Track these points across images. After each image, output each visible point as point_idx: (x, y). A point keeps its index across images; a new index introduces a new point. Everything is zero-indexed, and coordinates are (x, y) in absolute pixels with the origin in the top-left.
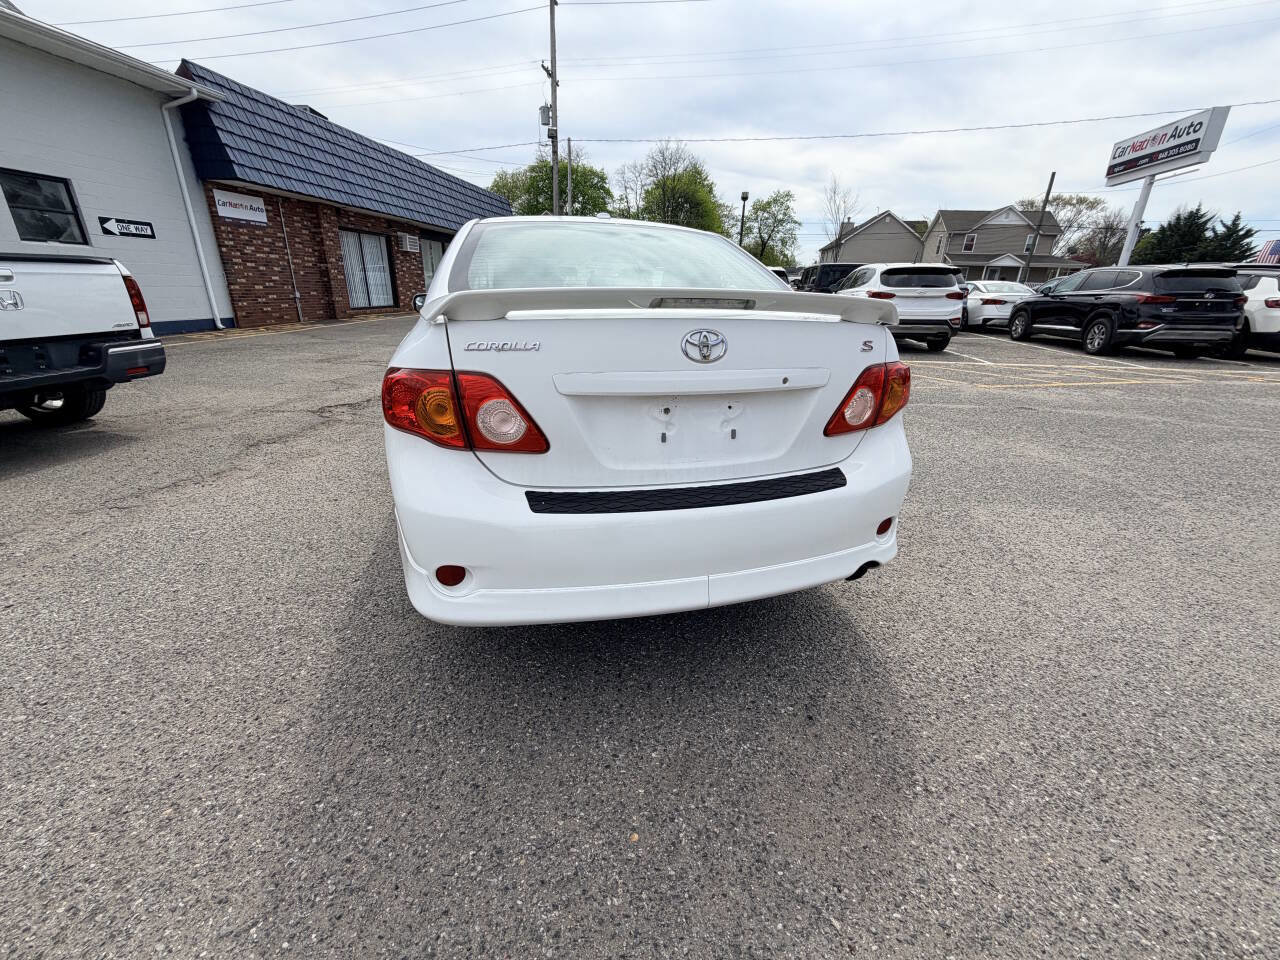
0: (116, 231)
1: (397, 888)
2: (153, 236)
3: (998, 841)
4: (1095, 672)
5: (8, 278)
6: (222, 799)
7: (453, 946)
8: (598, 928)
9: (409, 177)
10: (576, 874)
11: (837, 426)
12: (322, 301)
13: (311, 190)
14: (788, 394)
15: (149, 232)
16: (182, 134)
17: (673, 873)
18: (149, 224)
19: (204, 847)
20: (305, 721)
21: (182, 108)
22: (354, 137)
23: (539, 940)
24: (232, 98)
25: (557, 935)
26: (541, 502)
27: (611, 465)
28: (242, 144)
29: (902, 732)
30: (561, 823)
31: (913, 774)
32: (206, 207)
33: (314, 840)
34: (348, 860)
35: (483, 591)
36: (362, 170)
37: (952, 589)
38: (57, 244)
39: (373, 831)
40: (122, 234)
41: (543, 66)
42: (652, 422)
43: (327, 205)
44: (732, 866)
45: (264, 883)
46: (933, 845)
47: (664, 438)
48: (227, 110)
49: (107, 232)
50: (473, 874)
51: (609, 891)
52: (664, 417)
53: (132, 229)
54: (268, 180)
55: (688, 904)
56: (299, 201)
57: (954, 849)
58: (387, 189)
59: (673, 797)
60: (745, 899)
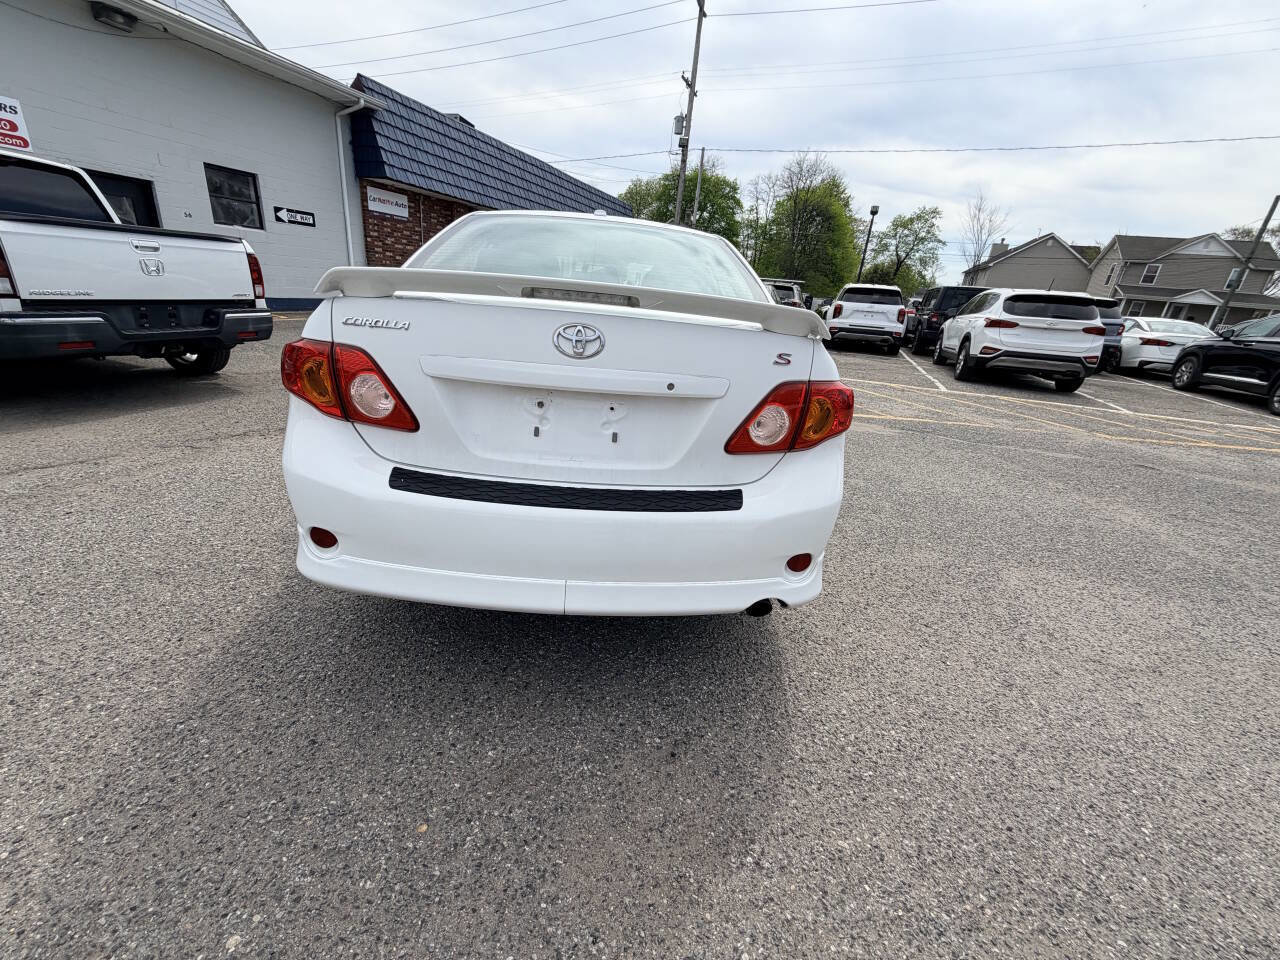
0: (286, 219)
1: (194, 815)
2: (313, 225)
3: (810, 943)
4: (1056, 784)
5: (156, 249)
6: (113, 701)
7: (206, 882)
8: (337, 905)
9: (539, 181)
10: (348, 848)
11: (739, 443)
13: (448, 190)
14: (672, 401)
15: (311, 222)
16: (349, 138)
17: (438, 873)
18: (312, 215)
19: (75, 738)
20: (215, 651)
21: (352, 115)
22: (494, 143)
23: (280, 899)
24: (393, 107)
25: (297, 901)
26: (403, 479)
27: (479, 453)
28: (395, 147)
29: (769, 795)
30: (365, 796)
31: (753, 842)
32: (359, 200)
33: (158, 755)
34: (172, 780)
35: (348, 558)
36: (496, 173)
38: (240, 228)
39: (207, 759)
40: (290, 222)
41: (683, 77)
42: (525, 414)
43: (462, 204)
44: (500, 884)
45: (98, 781)
46: (729, 925)
47: (537, 432)
48: (387, 118)
49: (279, 219)
50: (262, 821)
51: (368, 873)
52: (538, 411)
53: (299, 217)
54: (413, 179)
55: (434, 909)
56: (438, 200)
57: (752, 936)
58: (516, 191)
59: (483, 799)
60: (491, 921)
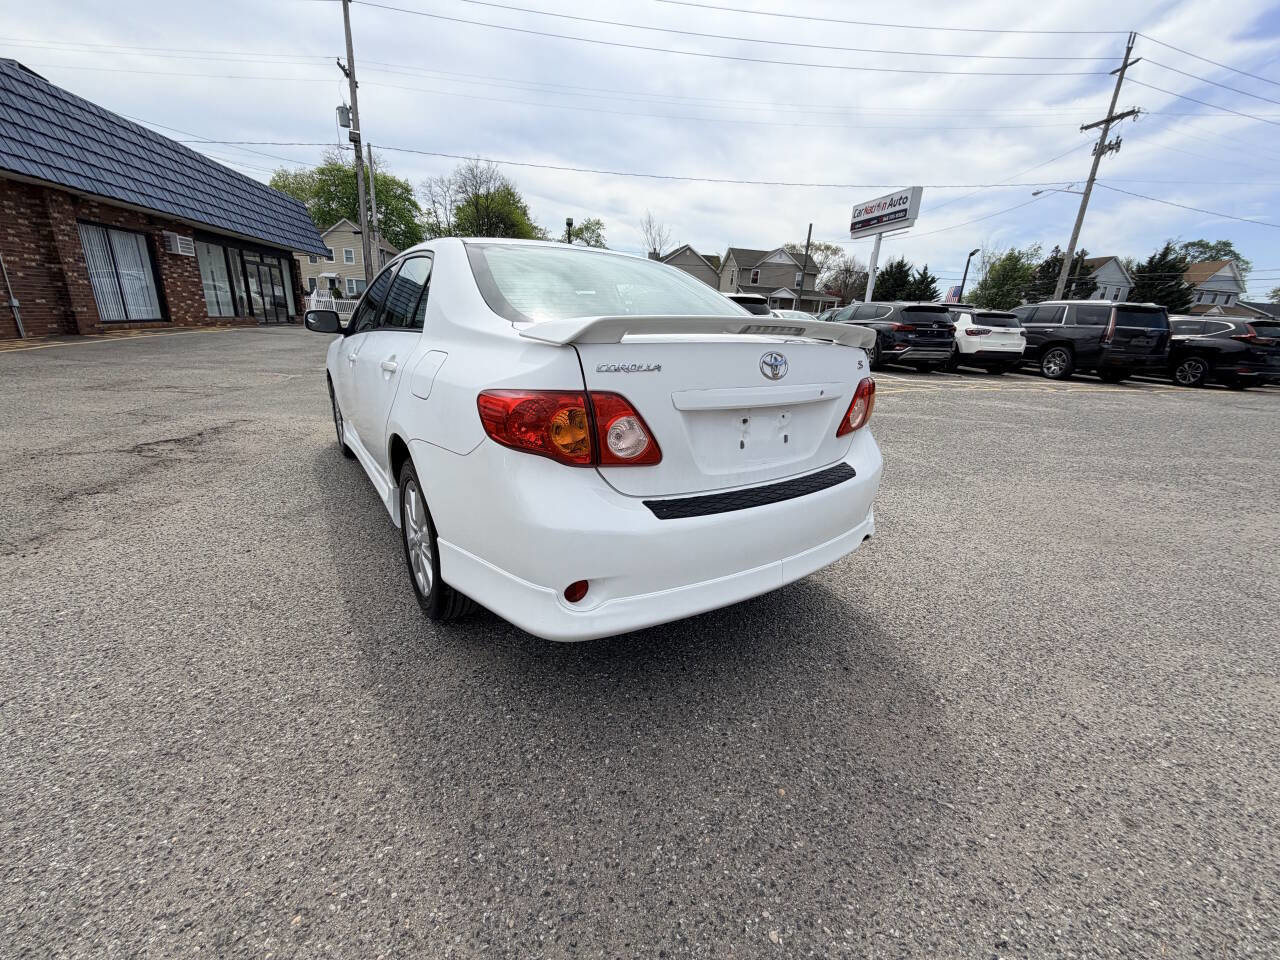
1: (612, 900)
7: (696, 926)
8: (800, 868)
10: (756, 834)
11: (844, 429)
12: (55, 312)
14: (821, 404)
17: (826, 809)
19: (373, 938)
23: (762, 894)
25: (773, 885)
26: (665, 509)
27: (707, 471)
29: (911, 665)
30: (717, 800)
31: (933, 691)
33: (497, 889)
34: (547, 894)
35: (611, 601)
37: (878, 556)
39: (552, 860)
41: (338, 64)
42: (733, 431)
43: (58, 190)
44: (862, 791)
45: (472, 946)
46: (972, 735)
47: (742, 445)
50: (673, 864)
51: (790, 838)
52: (743, 427)
55: (851, 827)
57: (985, 734)
59: (789, 754)
60: (883, 810)
